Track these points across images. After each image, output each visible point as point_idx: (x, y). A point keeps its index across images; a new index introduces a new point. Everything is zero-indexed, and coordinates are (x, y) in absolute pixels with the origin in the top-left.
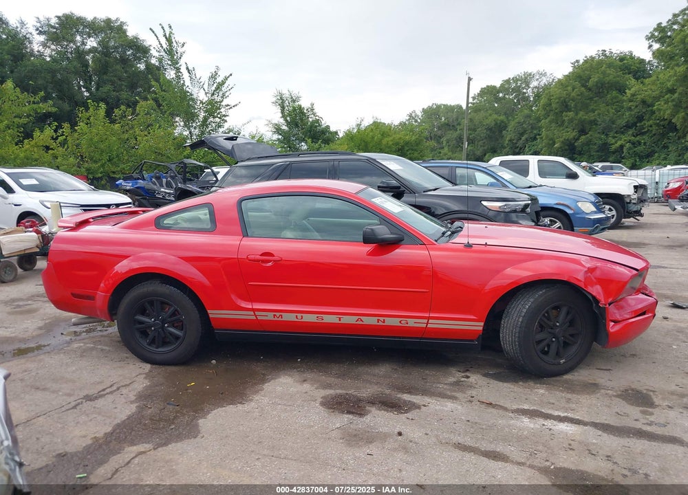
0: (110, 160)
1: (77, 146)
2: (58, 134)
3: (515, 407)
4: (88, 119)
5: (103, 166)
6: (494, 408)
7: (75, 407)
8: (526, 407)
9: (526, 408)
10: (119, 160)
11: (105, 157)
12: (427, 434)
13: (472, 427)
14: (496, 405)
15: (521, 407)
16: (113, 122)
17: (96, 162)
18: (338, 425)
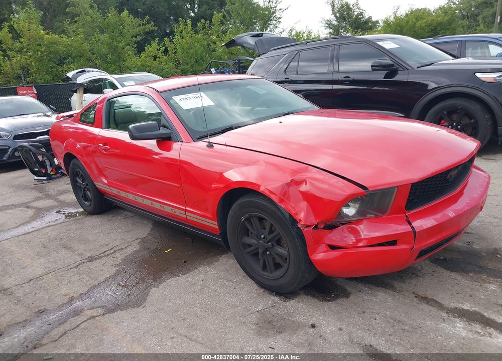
0: (197, 62)
1: (175, 53)
2: (161, 46)
3: (453, 305)
4: (181, 33)
5: (192, 66)
6: (428, 303)
7: (76, 267)
8: (466, 306)
9: (465, 308)
10: (203, 60)
11: (193, 60)
12: (341, 329)
13: (393, 326)
14: (432, 300)
15: (460, 306)
16: (196, 32)
17: (187, 64)
18: (260, 308)
